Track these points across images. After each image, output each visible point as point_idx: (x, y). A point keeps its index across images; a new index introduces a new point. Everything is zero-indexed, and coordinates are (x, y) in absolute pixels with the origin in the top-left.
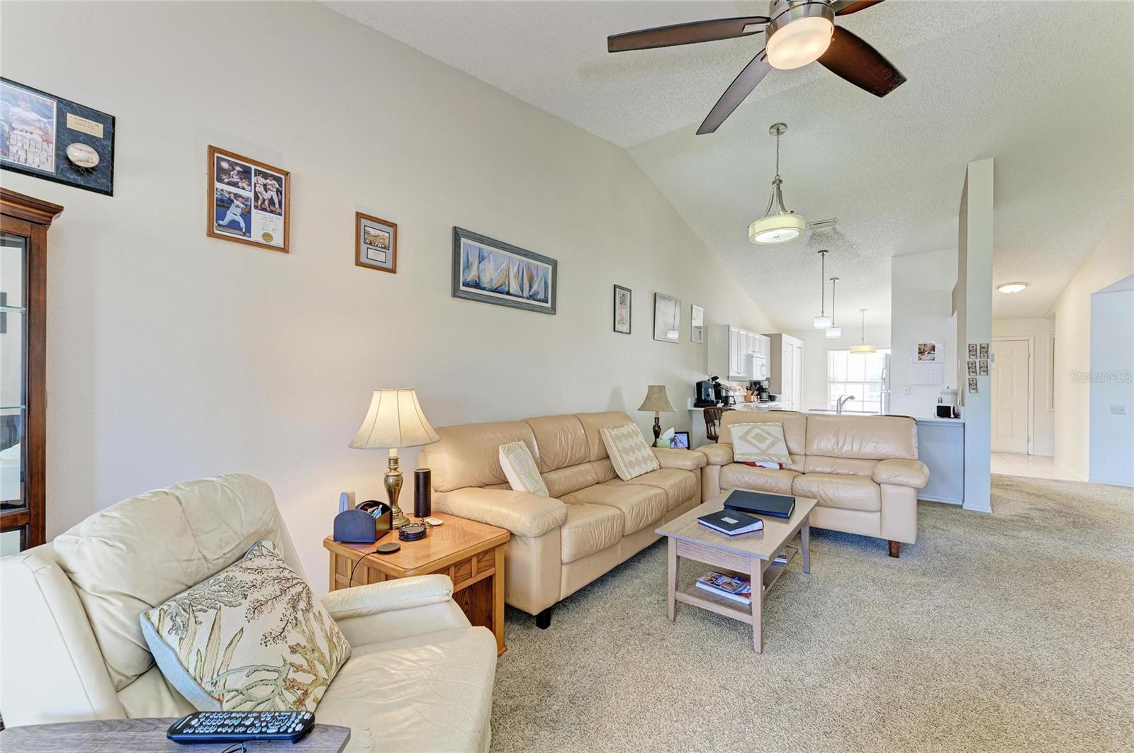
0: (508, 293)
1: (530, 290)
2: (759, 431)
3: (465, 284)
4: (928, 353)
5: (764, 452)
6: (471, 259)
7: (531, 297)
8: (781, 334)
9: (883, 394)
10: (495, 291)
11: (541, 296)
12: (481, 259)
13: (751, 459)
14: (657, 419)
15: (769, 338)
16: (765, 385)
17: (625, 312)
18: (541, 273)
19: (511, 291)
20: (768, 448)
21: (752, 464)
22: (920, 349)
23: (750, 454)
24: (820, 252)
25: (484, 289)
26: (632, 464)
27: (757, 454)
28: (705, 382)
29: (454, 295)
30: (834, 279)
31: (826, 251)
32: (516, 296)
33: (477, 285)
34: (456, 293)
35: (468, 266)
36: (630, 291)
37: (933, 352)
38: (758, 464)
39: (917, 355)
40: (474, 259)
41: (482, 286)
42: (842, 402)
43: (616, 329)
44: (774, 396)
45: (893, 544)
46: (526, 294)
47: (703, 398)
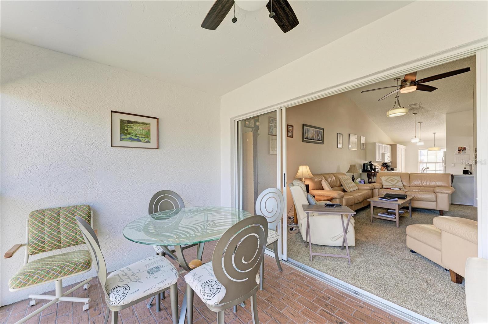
0: (313, 140)
2: (392, 179)
3: (305, 139)
4: (463, 151)
5: (394, 185)
7: (318, 140)
8: (396, 144)
9: (443, 167)
10: (311, 139)
11: (320, 139)
12: (308, 131)
13: (390, 187)
14: (353, 176)
15: (391, 146)
16: (389, 164)
17: (341, 141)
18: (320, 133)
19: (314, 139)
20: (395, 184)
21: (390, 189)
22: (459, 149)
23: (389, 186)
24: (413, 114)
26: (350, 188)
27: (391, 185)
28: (366, 163)
29: (303, 142)
30: (420, 122)
31: (416, 113)
34: (303, 141)
35: (305, 134)
36: (342, 134)
37: (464, 150)
38: (392, 189)
39: (458, 152)
40: (306, 131)
41: (308, 138)
42: (424, 170)
43: (338, 147)
44: (393, 169)
45: (441, 211)
46: (317, 139)
47: (366, 169)
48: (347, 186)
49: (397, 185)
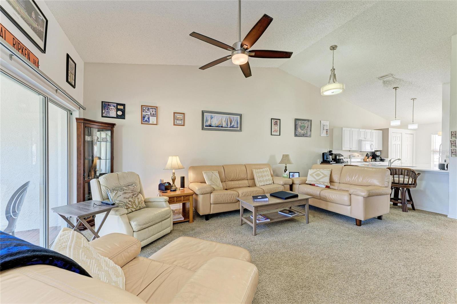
0: (222, 127)
1: (231, 125)
2: (319, 172)
3: (206, 126)
5: (317, 181)
6: (208, 119)
7: (232, 127)
8: (388, 128)
10: (217, 127)
11: (236, 126)
12: (212, 118)
13: (312, 183)
14: (286, 167)
15: (381, 131)
16: (378, 154)
17: (277, 128)
18: (235, 119)
19: (223, 126)
20: (320, 179)
21: (313, 185)
23: (312, 181)
24: (394, 88)
25: (213, 127)
26: (261, 181)
27: (314, 181)
30: (413, 99)
31: (397, 87)
32: (225, 127)
33: (210, 126)
34: (203, 129)
35: (207, 121)
36: (280, 120)
38: (316, 185)
40: (209, 119)
41: (212, 126)
42: (391, 162)
43: (272, 134)
44: (383, 159)
45: (357, 220)
46: (229, 126)
47: (325, 159)
48: (258, 179)
49: (321, 180)
